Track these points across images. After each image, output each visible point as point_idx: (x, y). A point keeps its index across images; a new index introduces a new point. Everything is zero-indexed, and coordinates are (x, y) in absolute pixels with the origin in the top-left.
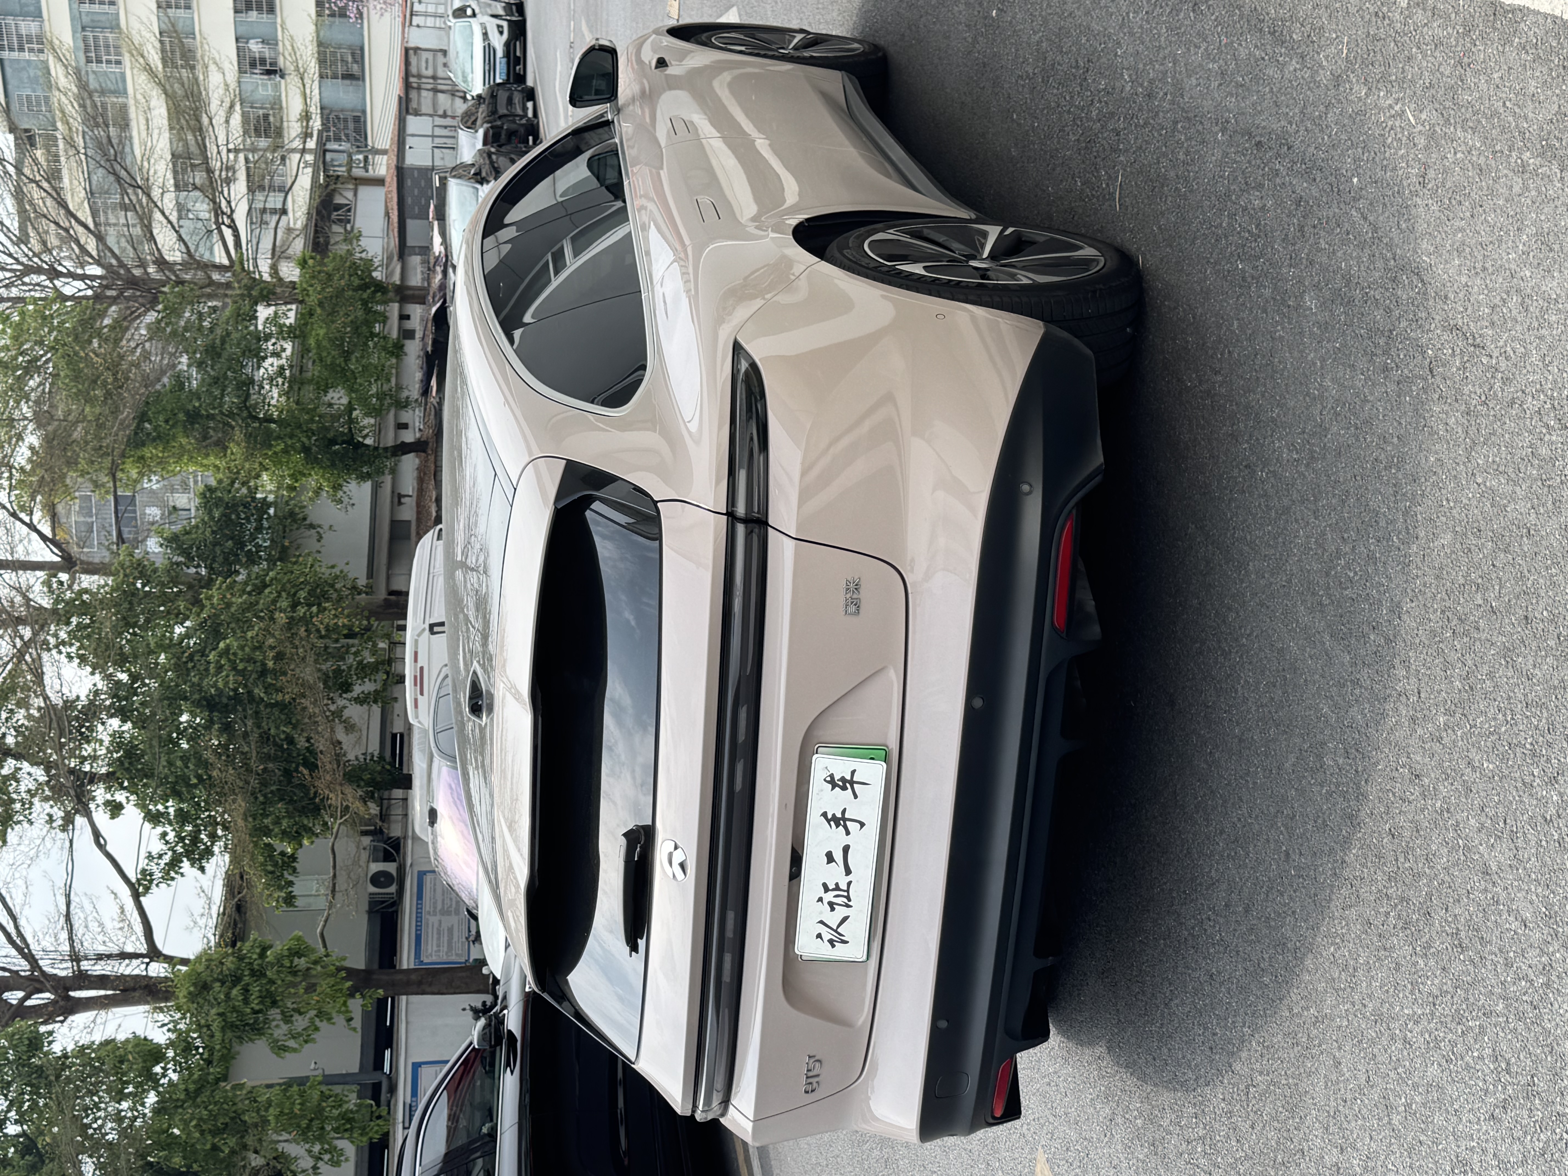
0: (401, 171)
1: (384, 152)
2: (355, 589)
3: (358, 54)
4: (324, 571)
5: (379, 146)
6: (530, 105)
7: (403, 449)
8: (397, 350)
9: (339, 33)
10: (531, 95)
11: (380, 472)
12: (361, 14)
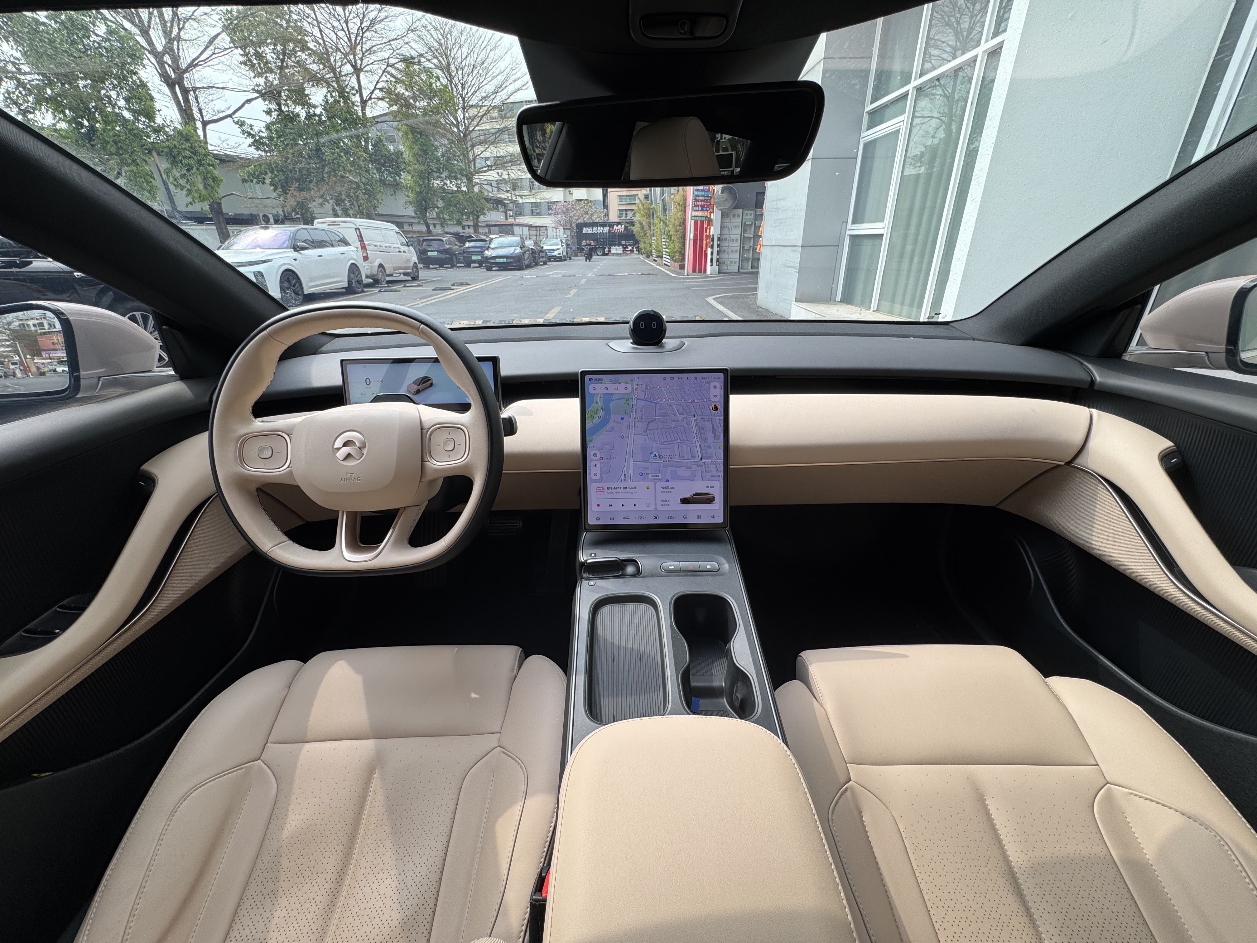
0: (512, 225)
1: (515, 220)
2: (375, 207)
3: (539, 214)
4: (379, 196)
5: (516, 220)
6: (542, 263)
7: (428, 226)
8: (459, 223)
9: (544, 208)
10: (545, 263)
11: (418, 218)
12: (551, 215)
